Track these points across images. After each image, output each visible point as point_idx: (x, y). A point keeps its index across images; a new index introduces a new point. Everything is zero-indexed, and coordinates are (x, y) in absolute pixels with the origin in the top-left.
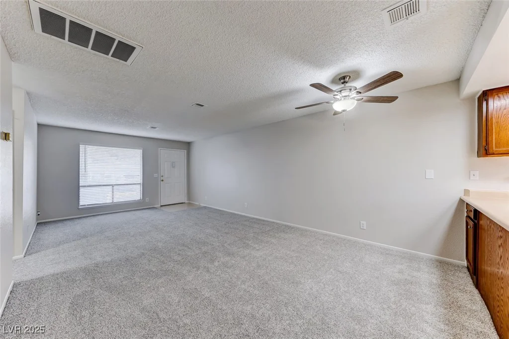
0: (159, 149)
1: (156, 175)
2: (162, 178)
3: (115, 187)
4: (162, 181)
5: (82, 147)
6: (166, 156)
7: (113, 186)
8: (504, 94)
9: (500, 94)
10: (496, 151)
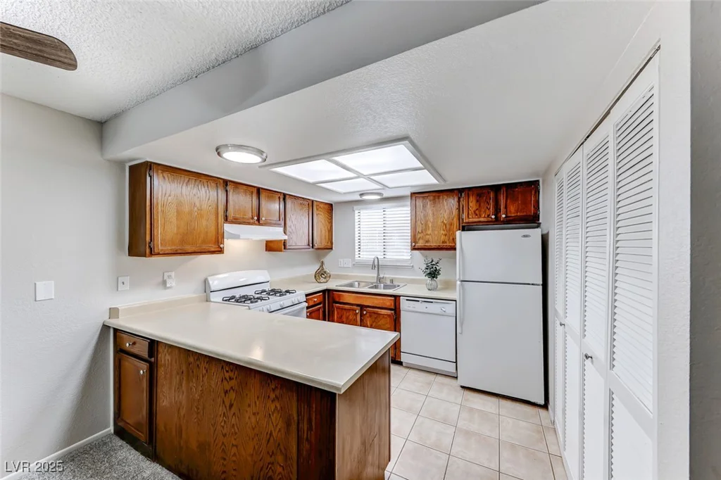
8: (169, 175)
9: (165, 175)
10: (162, 250)
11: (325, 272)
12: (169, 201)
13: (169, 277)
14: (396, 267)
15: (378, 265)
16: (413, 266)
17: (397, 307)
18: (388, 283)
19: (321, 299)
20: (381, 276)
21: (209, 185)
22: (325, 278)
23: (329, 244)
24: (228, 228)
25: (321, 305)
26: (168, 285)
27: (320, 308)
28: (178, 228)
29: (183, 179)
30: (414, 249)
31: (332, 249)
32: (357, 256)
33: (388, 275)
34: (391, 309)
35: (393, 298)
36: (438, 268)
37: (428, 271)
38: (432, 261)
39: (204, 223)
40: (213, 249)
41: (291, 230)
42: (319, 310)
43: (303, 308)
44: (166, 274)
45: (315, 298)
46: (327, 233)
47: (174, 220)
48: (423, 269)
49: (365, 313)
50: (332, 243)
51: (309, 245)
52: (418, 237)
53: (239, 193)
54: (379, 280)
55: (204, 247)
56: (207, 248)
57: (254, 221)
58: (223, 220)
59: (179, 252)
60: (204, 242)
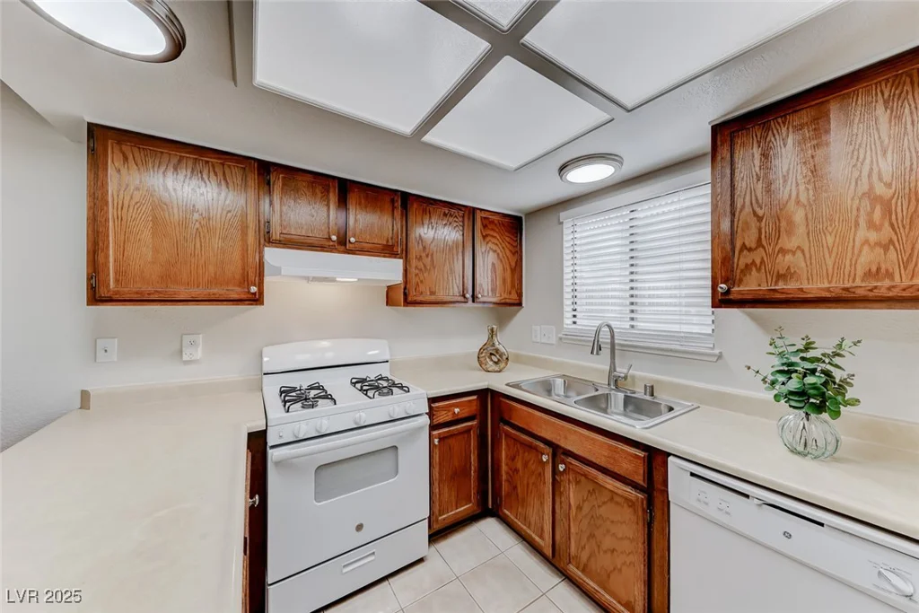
8: (136, 150)
9: (126, 148)
10: (117, 293)
11: (497, 350)
12: (136, 199)
13: (192, 344)
14: (669, 352)
15: (613, 345)
16: (720, 356)
17: (658, 486)
18: (640, 393)
19: (474, 408)
20: (621, 370)
21: (227, 171)
22: (496, 363)
23: (514, 296)
24: (272, 255)
25: (474, 423)
26: (185, 358)
27: (471, 427)
28: (156, 250)
29: (166, 158)
30: (722, 301)
31: (520, 304)
32: (568, 321)
33: (641, 373)
34: (635, 486)
35: (641, 454)
36: (838, 375)
37: (794, 384)
38: (807, 348)
39: (217, 243)
40: (235, 296)
41: (421, 265)
42: (468, 431)
43: (421, 428)
44: (187, 339)
45: (456, 405)
46: (509, 272)
47: (146, 235)
48: (767, 371)
49: (561, 467)
50: (520, 295)
51: (464, 296)
52: (742, 260)
53: (296, 190)
54: (616, 382)
55: (215, 291)
56: (222, 292)
57: (332, 243)
58: (262, 241)
59: (155, 297)
60: (215, 281)
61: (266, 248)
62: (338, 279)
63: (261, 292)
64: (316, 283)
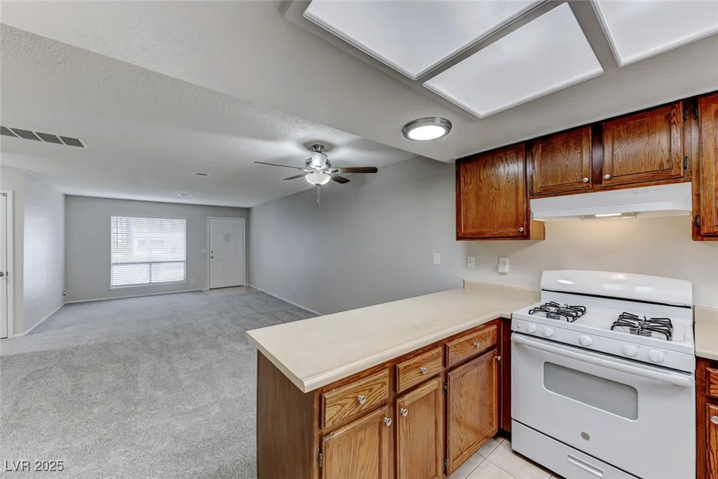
0: (208, 217)
1: (203, 251)
2: (212, 255)
3: (153, 265)
4: (212, 257)
5: (114, 219)
6: (217, 226)
7: (150, 263)
9: (467, 165)
10: (464, 234)
12: (470, 189)
13: (504, 262)
21: (508, 157)
28: (477, 212)
29: (480, 163)
39: (502, 203)
40: (511, 234)
44: (501, 260)
47: (474, 205)
53: (553, 151)
55: (501, 231)
56: (505, 232)
57: (585, 185)
58: (529, 195)
59: (477, 236)
60: (502, 225)
61: (531, 200)
62: (597, 216)
63: (528, 231)
64: (587, 220)
